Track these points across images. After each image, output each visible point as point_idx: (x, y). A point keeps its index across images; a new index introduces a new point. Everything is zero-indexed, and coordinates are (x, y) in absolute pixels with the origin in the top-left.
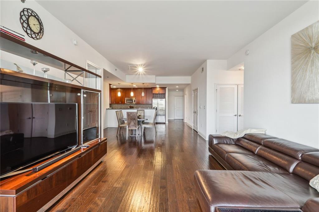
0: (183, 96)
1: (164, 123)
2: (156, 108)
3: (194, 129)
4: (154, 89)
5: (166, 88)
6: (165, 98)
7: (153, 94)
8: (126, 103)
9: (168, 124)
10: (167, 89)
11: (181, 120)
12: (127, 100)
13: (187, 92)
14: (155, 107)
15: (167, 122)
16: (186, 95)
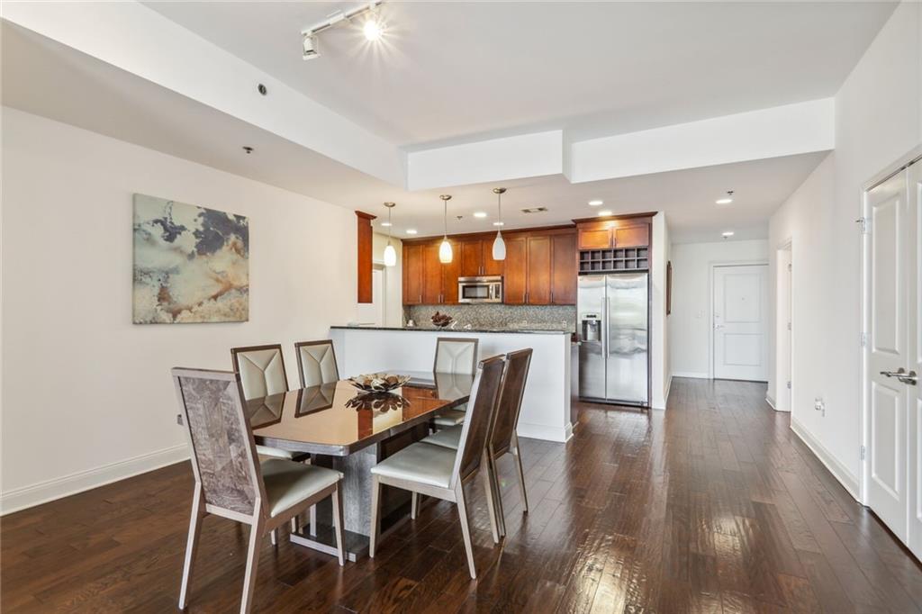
0: (767, 264)
1: (644, 408)
2: (599, 322)
3: (872, 513)
4: (585, 230)
5: (654, 214)
6: (647, 271)
7: (583, 254)
8: (461, 300)
9: (663, 415)
10: (658, 224)
11: (753, 391)
12: (464, 287)
13: (793, 229)
14: (594, 320)
15: (659, 404)
16: (788, 247)
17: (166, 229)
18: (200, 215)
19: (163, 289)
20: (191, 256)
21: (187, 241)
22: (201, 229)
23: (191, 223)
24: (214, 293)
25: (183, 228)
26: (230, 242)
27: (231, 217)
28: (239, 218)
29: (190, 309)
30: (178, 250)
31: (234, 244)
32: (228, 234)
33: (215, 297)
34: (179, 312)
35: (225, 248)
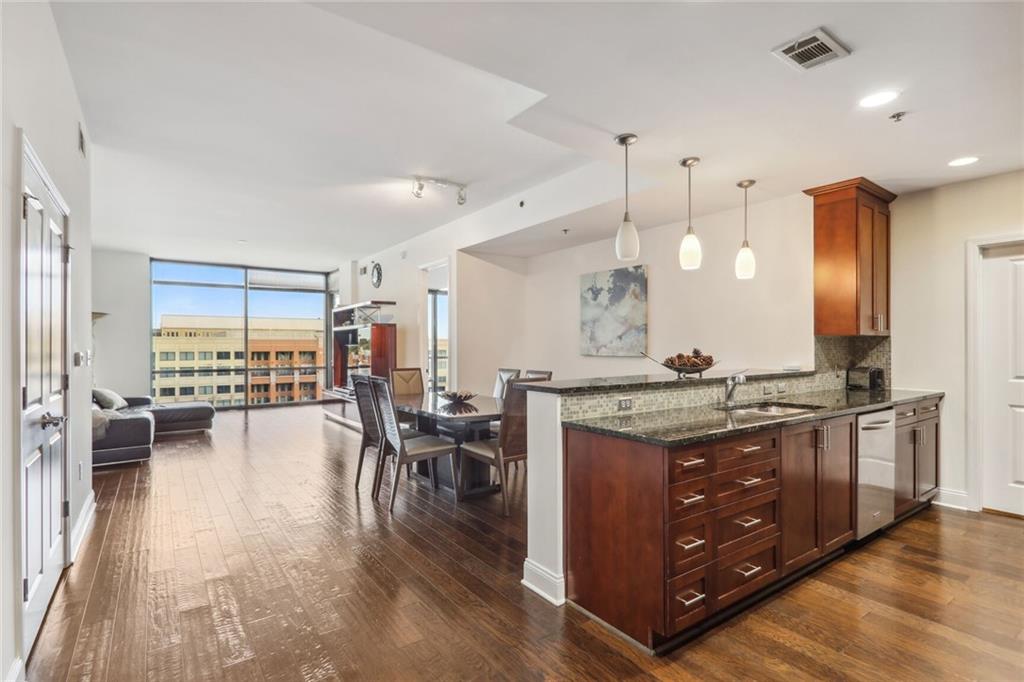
17: (593, 293)
18: (612, 275)
19: (592, 333)
20: (606, 308)
21: (604, 298)
22: (612, 286)
23: (605, 283)
24: (620, 334)
25: (602, 289)
26: (630, 291)
27: (631, 269)
28: (637, 268)
29: (605, 346)
30: (599, 305)
31: (634, 292)
32: (629, 284)
33: (620, 337)
34: (601, 347)
35: (627, 297)
